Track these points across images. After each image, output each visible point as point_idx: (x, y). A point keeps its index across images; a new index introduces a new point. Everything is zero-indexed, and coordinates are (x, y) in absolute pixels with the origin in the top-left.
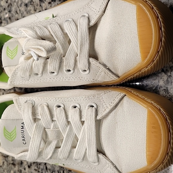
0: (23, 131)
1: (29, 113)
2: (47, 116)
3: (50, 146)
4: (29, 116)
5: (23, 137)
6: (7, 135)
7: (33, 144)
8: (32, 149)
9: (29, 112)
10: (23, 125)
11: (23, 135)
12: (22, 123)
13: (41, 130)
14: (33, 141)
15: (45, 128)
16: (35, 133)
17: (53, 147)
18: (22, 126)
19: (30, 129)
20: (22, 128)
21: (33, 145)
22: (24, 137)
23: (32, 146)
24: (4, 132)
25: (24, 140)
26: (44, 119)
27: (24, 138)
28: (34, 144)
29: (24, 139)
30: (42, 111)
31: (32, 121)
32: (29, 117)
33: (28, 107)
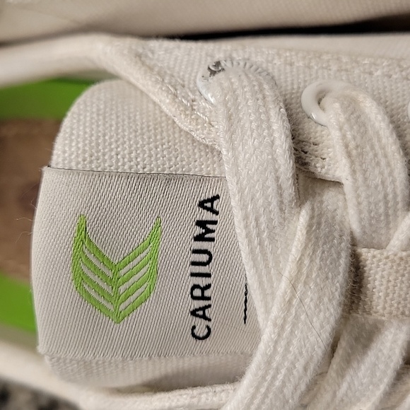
0: (204, 258)
1: (271, 135)
2: (388, 165)
3: (371, 357)
4: (272, 153)
5: (201, 293)
6: (95, 278)
7: (283, 343)
8: (274, 378)
9: (269, 127)
10: (208, 216)
11: (202, 282)
12: (201, 204)
13: (339, 254)
14: (288, 328)
15: (354, 243)
16: (305, 270)
17: (387, 365)
18: (201, 224)
19: (260, 243)
20: (199, 238)
21: (280, 350)
22: (207, 293)
23: (278, 358)
24: (76, 258)
25: (204, 317)
26: (366, 179)
27: (202, 303)
28: (289, 344)
29: (204, 309)
30: (352, 128)
31: (289, 190)
32: (274, 160)
33: (254, 93)
